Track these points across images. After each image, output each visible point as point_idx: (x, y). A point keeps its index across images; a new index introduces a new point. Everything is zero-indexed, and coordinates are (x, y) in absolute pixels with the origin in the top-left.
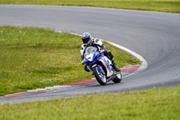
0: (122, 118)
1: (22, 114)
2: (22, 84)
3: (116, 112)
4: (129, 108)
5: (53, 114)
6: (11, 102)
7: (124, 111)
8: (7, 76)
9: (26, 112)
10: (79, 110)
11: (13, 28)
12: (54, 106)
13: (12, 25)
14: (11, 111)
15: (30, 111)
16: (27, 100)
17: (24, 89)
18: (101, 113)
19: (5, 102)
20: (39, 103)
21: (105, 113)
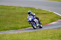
0: (57, 37)
1: (24, 36)
2: (24, 26)
3: (56, 35)
4: (60, 34)
5: (34, 36)
6: (20, 32)
7: (58, 35)
8: (19, 23)
9: (25, 35)
10: (43, 35)
11: (21, 7)
12: (35, 33)
13: (20, 6)
14: (20, 35)
15: (27, 35)
16: (26, 31)
18: (50, 36)
19: (18, 32)
20: (30, 32)
21: (52, 36)
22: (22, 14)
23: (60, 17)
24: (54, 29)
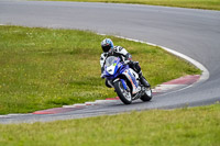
0: (178, 140)
1: (56, 136)
2: (56, 98)
3: (171, 132)
4: (186, 128)
5: (94, 135)
6: (42, 120)
7: (180, 131)
8: (37, 88)
9: (61, 133)
10: (126, 130)
11: (44, 30)
12: (96, 125)
14: (42, 132)
15: (66, 131)
16: (62, 118)
17: (59, 104)
18: (153, 134)
19: (35, 120)
20: (78, 121)
21: (158, 134)
22: (51, 53)
23: (185, 66)
24: (165, 108)
